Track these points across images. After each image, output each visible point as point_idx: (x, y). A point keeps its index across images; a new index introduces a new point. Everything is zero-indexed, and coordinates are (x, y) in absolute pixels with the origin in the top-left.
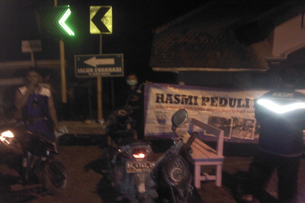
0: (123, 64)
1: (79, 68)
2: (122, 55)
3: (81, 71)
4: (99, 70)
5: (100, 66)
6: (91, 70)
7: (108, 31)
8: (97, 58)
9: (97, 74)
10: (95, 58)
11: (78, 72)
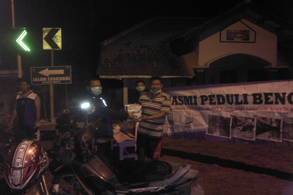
0: (71, 74)
1: (35, 77)
2: (70, 66)
3: (36, 80)
5: (51, 76)
6: (45, 79)
7: (59, 48)
8: (50, 69)
9: (50, 82)
10: (47, 69)
11: (34, 81)
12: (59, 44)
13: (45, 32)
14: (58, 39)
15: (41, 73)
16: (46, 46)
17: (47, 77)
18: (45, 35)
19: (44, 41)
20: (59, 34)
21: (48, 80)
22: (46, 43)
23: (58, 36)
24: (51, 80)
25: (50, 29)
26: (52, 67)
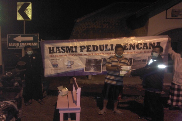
0: (38, 41)
1: (10, 43)
2: (38, 34)
5: (23, 42)
7: (29, 19)
10: (20, 36)
11: (9, 45)
12: (30, 16)
13: (19, 6)
14: (29, 12)
15: (16, 39)
16: (20, 18)
17: (19, 43)
18: (19, 8)
19: (18, 13)
21: (21, 45)
23: (29, 9)
24: (23, 45)
25: (23, 3)
26: (24, 34)
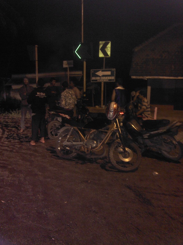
0: (115, 75)
1: (93, 77)
2: (115, 69)
3: (94, 78)
4: (103, 78)
5: (103, 76)
6: (99, 78)
7: (108, 56)
8: (102, 71)
9: (102, 80)
10: (101, 71)
11: (92, 79)
12: (109, 53)
13: (101, 44)
14: (108, 49)
15: (97, 73)
16: (101, 55)
17: (100, 77)
18: (101, 46)
19: (100, 51)
20: (109, 46)
21: (101, 79)
22: (101, 52)
23: (108, 47)
24: (103, 79)
25: (104, 42)
26: (104, 69)
